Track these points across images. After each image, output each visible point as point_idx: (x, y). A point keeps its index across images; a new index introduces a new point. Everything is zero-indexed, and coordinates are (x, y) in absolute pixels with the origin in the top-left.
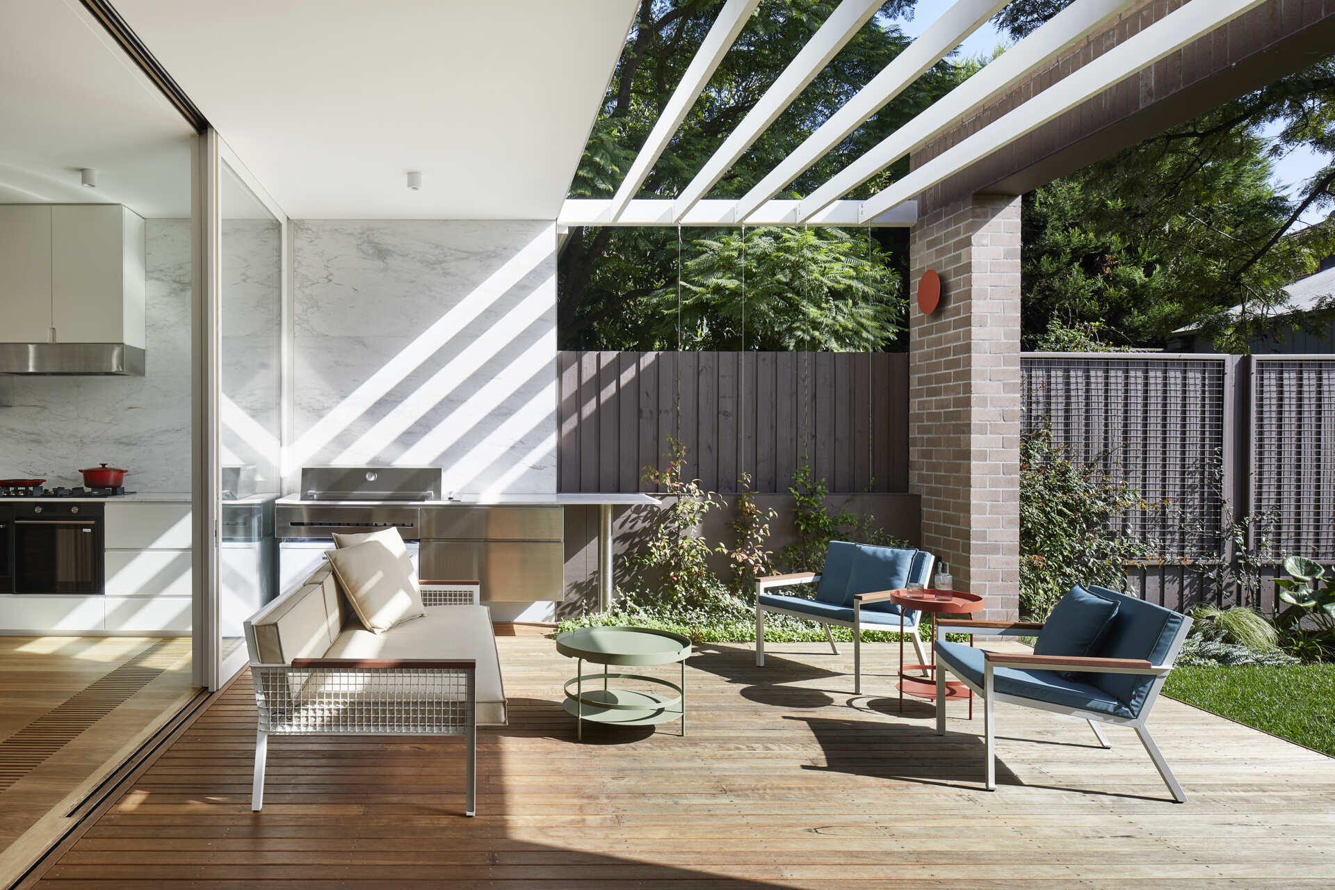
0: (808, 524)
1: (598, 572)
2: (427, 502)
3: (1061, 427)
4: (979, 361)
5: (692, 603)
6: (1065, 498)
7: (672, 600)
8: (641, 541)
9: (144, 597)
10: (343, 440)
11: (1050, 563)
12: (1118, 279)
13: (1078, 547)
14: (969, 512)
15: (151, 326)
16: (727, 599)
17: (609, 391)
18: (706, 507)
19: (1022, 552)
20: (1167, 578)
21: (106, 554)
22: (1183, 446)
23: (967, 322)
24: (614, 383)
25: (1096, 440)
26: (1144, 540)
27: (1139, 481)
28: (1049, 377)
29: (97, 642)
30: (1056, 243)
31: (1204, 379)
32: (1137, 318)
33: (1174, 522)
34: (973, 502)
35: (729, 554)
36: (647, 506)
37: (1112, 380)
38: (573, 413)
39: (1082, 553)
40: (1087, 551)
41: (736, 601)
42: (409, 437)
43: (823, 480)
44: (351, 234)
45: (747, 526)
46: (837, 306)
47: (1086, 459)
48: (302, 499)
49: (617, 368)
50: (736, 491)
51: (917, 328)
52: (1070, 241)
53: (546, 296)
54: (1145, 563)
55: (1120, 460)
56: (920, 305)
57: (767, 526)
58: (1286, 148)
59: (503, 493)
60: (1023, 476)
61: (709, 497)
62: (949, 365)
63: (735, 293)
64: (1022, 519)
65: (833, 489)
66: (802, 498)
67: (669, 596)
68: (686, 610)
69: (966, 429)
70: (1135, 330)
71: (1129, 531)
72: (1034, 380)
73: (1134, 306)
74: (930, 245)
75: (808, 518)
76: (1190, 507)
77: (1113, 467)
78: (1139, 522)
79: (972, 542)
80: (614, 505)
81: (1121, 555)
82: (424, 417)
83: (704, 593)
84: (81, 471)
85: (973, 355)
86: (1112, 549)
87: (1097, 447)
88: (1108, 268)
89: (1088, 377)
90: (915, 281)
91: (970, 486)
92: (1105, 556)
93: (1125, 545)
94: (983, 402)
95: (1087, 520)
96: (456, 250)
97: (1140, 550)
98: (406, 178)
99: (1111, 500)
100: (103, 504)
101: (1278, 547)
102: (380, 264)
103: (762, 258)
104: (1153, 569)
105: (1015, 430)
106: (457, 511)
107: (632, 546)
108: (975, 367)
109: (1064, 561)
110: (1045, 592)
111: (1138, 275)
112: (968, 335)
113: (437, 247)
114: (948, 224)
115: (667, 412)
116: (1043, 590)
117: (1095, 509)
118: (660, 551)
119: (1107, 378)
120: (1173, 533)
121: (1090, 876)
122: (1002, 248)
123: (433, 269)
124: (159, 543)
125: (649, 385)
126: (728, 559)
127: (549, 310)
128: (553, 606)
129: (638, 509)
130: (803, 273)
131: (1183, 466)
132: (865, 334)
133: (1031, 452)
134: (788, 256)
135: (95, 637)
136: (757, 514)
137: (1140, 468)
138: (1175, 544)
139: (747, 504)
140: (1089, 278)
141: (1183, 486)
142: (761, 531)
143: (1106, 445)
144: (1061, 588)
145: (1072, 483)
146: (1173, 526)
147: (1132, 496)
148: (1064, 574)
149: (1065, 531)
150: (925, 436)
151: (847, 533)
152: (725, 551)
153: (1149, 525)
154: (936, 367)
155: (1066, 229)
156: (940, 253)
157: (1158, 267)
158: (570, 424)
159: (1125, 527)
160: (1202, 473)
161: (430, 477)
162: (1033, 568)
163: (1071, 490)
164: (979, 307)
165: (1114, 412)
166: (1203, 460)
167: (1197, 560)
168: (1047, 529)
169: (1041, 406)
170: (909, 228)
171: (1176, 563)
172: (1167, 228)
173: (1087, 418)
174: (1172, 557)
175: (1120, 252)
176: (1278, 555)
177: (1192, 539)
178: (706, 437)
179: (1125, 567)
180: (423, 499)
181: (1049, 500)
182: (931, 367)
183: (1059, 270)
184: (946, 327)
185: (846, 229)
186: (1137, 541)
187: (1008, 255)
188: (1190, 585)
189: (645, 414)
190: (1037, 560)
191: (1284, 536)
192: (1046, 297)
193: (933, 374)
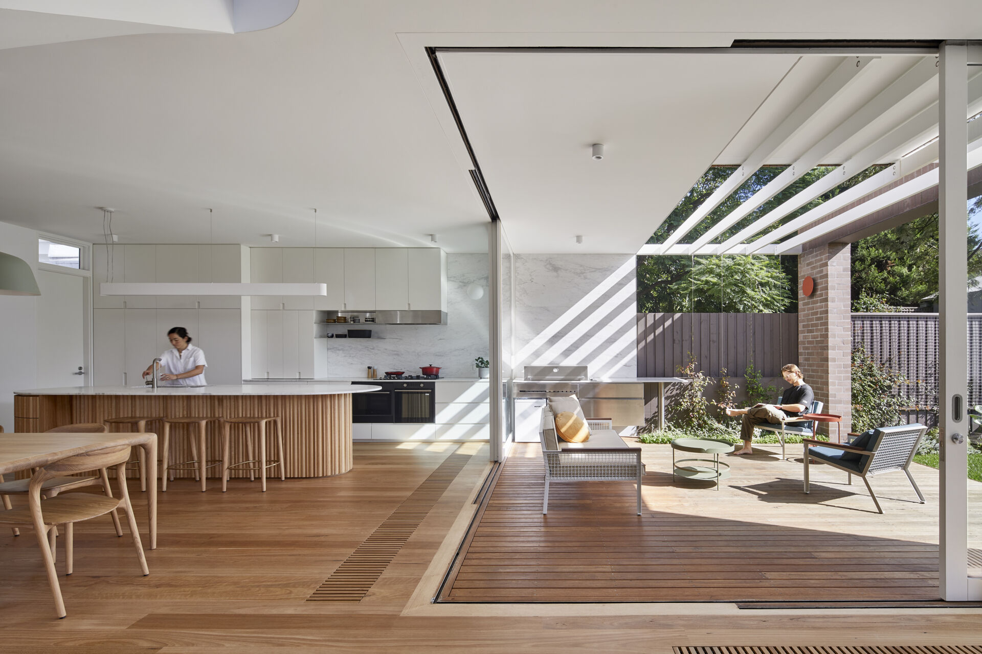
0: (753, 391)
1: (658, 412)
2: (581, 381)
3: (869, 347)
4: (832, 318)
5: (700, 426)
6: (871, 379)
7: (691, 426)
8: (675, 399)
9: (450, 424)
10: (537, 354)
11: (865, 408)
12: (894, 273)
13: (878, 402)
14: (828, 385)
15: (449, 302)
16: (716, 425)
17: (659, 330)
18: (706, 383)
19: (852, 404)
20: (919, 416)
21: (436, 405)
22: (926, 355)
23: (826, 300)
24: (662, 326)
25: (885, 352)
26: (908, 398)
27: (906, 372)
28: (863, 324)
29: (429, 445)
30: (863, 255)
31: (935, 324)
32: (904, 293)
33: (922, 390)
34: (830, 380)
35: (717, 405)
36: (678, 383)
37: (893, 325)
38: (643, 340)
39: (880, 404)
40: (882, 403)
41: (720, 426)
42: (567, 353)
43: (760, 371)
44: (542, 260)
45: (724, 392)
46: (762, 290)
47: (881, 361)
48: (525, 380)
49: (663, 320)
50: (719, 376)
51: (802, 302)
52: (870, 254)
53: (632, 287)
54: (908, 409)
55: (897, 362)
56: (803, 292)
57: (734, 392)
58: (977, 210)
59: (610, 378)
60: (852, 369)
61: (707, 379)
62: (818, 319)
63: (715, 284)
64: (852, 389)
65: (764, 375)
66: (750, 379)
67: (689, 423)
68: (698, 430)
69: (826, 348)
70: (904, 299)
71: (901, 394)
72: (856, 325)
73: (903, 286)
74: (808, 265)
75: (753, 388)
76: (930, 383)
77: (894, 365)
78: (906, 390)
79: (830, 399)
80: (665, 383)
81: (898, 405)
82: (575, 343)
83: (705, 422)
84: (420, 368)
85: (829, 315)
86: (894, 402)
87: (886, 356)
88: (889, 268)
89: (881, 324)
90: (801, 281)
91: (828, 374)
92: (890, 406)
93: (900, 401)
94: (834, 336)
95: (881, 389)
96: (590, 267)
97: (907, 403)
98: (575, 238)
99: (893, 380)
100: (434, 382)
101: (971, 402)
102: (555, 274)
103: (728, 268)
104: (913, 412)
105: (849, 348)
106: (594, 385)
107: (671, 402)
108: (830, 320)
109: (871, 408)
110: (863, 422)
111: (905, 271)
112: (827, 306)
113: (581, 266)
114: (817, 256)
115: (686, 340)
116: (862, 421)
117: (885, 384)
118: (685, 404)
119: (890, 324)
120: (922, 395)
121: (888, 521)
122: (842, 267)
123: (580, 276)
124: (458, 400)
125: (677, 328)
126: (717, 407)
127: (632, 295)
128: (635, 429)
129: (674, 385)
130: (747, 275)
131: (926, 365)
132: (776, 303)
133: (855, 358)
134: (739, 267)
135: (428, 442)
136: (729, 386)
137: (906, 365)
138: (923, 400)
139: (725, 382)
140: (880, 272)
141: (926, 374)
142: (732, 394)
143: (890, 355)
144: (870, 420)
145: (874, 373)
146: (922, 392)
147: (902, 378)
148: (871, 414)
149: (872, 394)
150: (806, 351)
151: (771, 395)
152: (715, 404)
153: (911, 391)
154: (812, 320)
155: (868, 248)
156: (813, 268)
157: (914, 266)
158: (642, 344)
159: (899, 392)
160: (935, 368)
161: (581, 370)
162: (857, 411)
163: (875, 376)
164: (831, 294)
165: (894, 340)
166: (935, 362)
167: (933, 407)
168: (863, 393)
169: (860, 338)
170: (797, 256)
171: (923, 408)
172: (918, 250)
173: (881, 343)
174: (922, 406)
175: (895, 259)
176: (971, 405)
177: (931, 398)
178: (704, 352)
179: (899, 411)
180: (579, 380)
181: (864, 380)
182: (808, 320)
183: (864, 269)
184: (816, 302)
185: (767, 256)
186: (905, 399)
187: (844, 270)
188: (930, 419)
189: (677, 342)
190: (858, 406)
191: (974, 397)
192: (858, 282)
193: (810, 323)
